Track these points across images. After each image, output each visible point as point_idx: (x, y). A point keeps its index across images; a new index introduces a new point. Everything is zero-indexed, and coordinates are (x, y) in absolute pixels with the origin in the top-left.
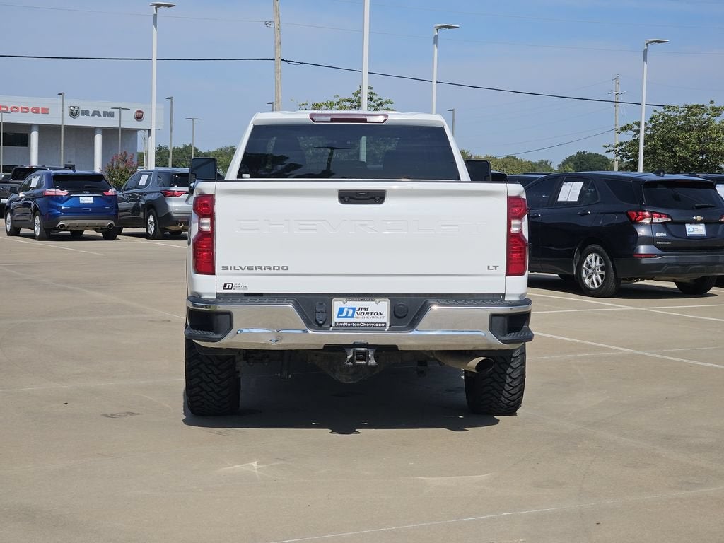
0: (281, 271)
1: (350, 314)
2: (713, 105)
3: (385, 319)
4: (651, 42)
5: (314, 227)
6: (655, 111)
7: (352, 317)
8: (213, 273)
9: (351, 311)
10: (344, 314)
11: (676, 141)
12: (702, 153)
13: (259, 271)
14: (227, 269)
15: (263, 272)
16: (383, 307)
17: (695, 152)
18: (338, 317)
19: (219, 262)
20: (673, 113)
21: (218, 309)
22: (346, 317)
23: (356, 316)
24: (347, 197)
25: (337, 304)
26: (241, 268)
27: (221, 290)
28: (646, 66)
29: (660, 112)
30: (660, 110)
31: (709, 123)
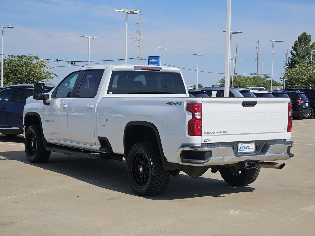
0: (224, 134)
1: (243, 149)
2: (30, 56)
3: (253, 150)
4: (5, 27)
5: (235, 116)
6: (5, 57)
7: (244, 150)
8: (201, 135)
9: (243, 148)
10: (241, 149)
11: (17, 71)
12: (28, 76)
13: (217, 134)
14: (206, 133)
15: (218, 134)
16: (253, 146)
17: (26, 76)
18: (240, 150)
19: (204, 130)
20: (13, 59)
21: (204, 150)
22: (242, 150)
23: (245, 149)
24: (245, 104)
25: (240, 145)
26: (211, 132)
27: (203, 143)
28: (3, 37)
29: (7, 58)
30: (8, 57)
31: (30, 63)
